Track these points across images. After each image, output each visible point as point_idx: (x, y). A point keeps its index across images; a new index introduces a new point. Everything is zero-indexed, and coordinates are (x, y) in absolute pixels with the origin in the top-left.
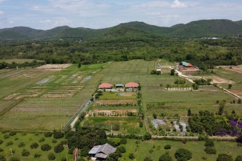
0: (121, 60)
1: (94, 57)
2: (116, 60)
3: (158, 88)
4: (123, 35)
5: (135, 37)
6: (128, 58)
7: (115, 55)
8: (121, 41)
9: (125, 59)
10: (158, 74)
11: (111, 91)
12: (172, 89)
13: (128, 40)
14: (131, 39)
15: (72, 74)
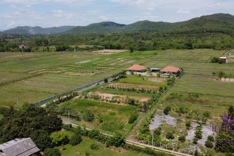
0: (184, 48)
1: (155, 44)
2: (178, 48)
3: (209, 76)
4: (201, 26)
5: (213, 28)
6: (193, 47)
7: (181, 43)
8: (195, 32)
9: (190, 47)
10: (220, 63)
11: (140, 75)
12: (227, 80)
13: (205, 30)
14: (208, 30)
15: (118, 58)
